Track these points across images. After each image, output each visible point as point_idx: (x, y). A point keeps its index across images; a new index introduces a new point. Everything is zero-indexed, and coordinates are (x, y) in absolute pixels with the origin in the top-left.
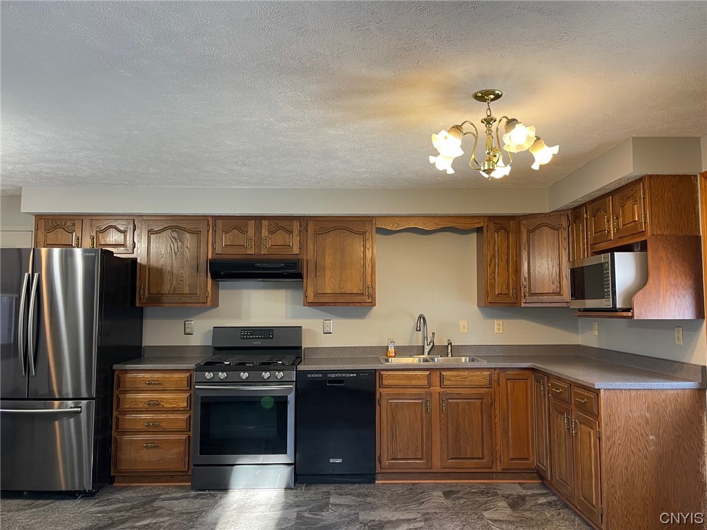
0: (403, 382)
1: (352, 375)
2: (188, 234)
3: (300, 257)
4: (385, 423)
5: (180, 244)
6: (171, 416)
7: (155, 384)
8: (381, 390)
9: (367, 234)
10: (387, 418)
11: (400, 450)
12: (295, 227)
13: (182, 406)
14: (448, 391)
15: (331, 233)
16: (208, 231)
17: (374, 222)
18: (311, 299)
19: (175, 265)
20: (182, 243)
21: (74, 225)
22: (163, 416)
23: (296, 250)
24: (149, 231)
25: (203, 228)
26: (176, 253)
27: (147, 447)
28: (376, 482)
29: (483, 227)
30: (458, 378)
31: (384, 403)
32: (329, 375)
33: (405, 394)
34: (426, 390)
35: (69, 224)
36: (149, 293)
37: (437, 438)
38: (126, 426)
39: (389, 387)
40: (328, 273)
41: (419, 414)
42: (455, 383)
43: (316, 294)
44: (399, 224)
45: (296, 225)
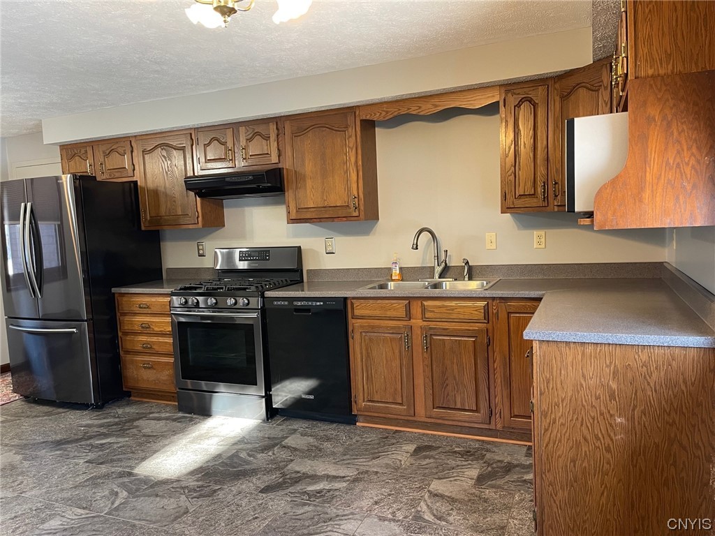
0: (377, 313)
1: (318, 304)
2: (174, 151)
3: (280, 166)
4: (359, 360)
5: (169, 162)
6: (161, 339)
7: (145, 308)
8: (354, 321)
9: (350, 130)
10: (361, 353)
11: (377, 392)
12: (271, 131)
13: (168, 330)
14: (432, 325)
15: (310, 134)
16: (192, 145)
17: (357, 113)
18: (293, 216)
19: (167, 185)
20: (171, 161)
21: (86, 152)
22: (154, 339)
23: (274, 159)
24: (143, 152)
25: (185, 143)
26: (167, 173)
27: (145, 368)
28: (357, 424)
29: (498, 102)
30: (443, 310)
31: (357, 336)
32: (295, 303)
33: (379, 327)
34: (405, 323)
35: (83, 151)
36: (150, 217)
37: (420, 381)
38: (129, 346)
39: (362, 317)
40: (309, 183)
41: (397, 352)
42: (438, 316)
43: (299, 210)
44: (387, 112)
45: (273, 127)
